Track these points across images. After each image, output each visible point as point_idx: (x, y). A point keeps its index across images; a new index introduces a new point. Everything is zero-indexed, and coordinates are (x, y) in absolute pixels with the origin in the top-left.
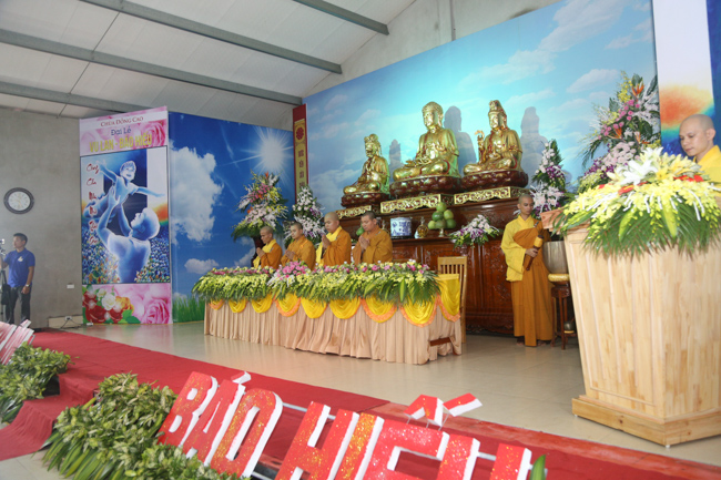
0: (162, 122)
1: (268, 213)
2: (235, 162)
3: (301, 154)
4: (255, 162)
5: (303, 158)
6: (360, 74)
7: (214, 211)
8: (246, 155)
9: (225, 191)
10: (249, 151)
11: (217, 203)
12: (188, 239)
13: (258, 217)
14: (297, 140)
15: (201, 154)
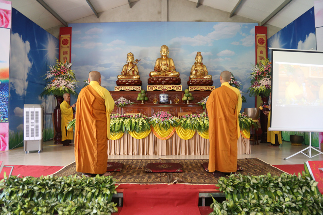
0: (7, 12)
1: (68, 83)
2: (38, 50)
3: (65, 53)
4: (45, 52)
5: (68, 56)
6: (111, 21)
7: (28, 77)
8: (42, 47)
9: (33, 66)
10: (44, 45)
11: (30, 73)
12: (16, 94)
13: (62, 85)
14: (62, 45)
15: (24, 40)
